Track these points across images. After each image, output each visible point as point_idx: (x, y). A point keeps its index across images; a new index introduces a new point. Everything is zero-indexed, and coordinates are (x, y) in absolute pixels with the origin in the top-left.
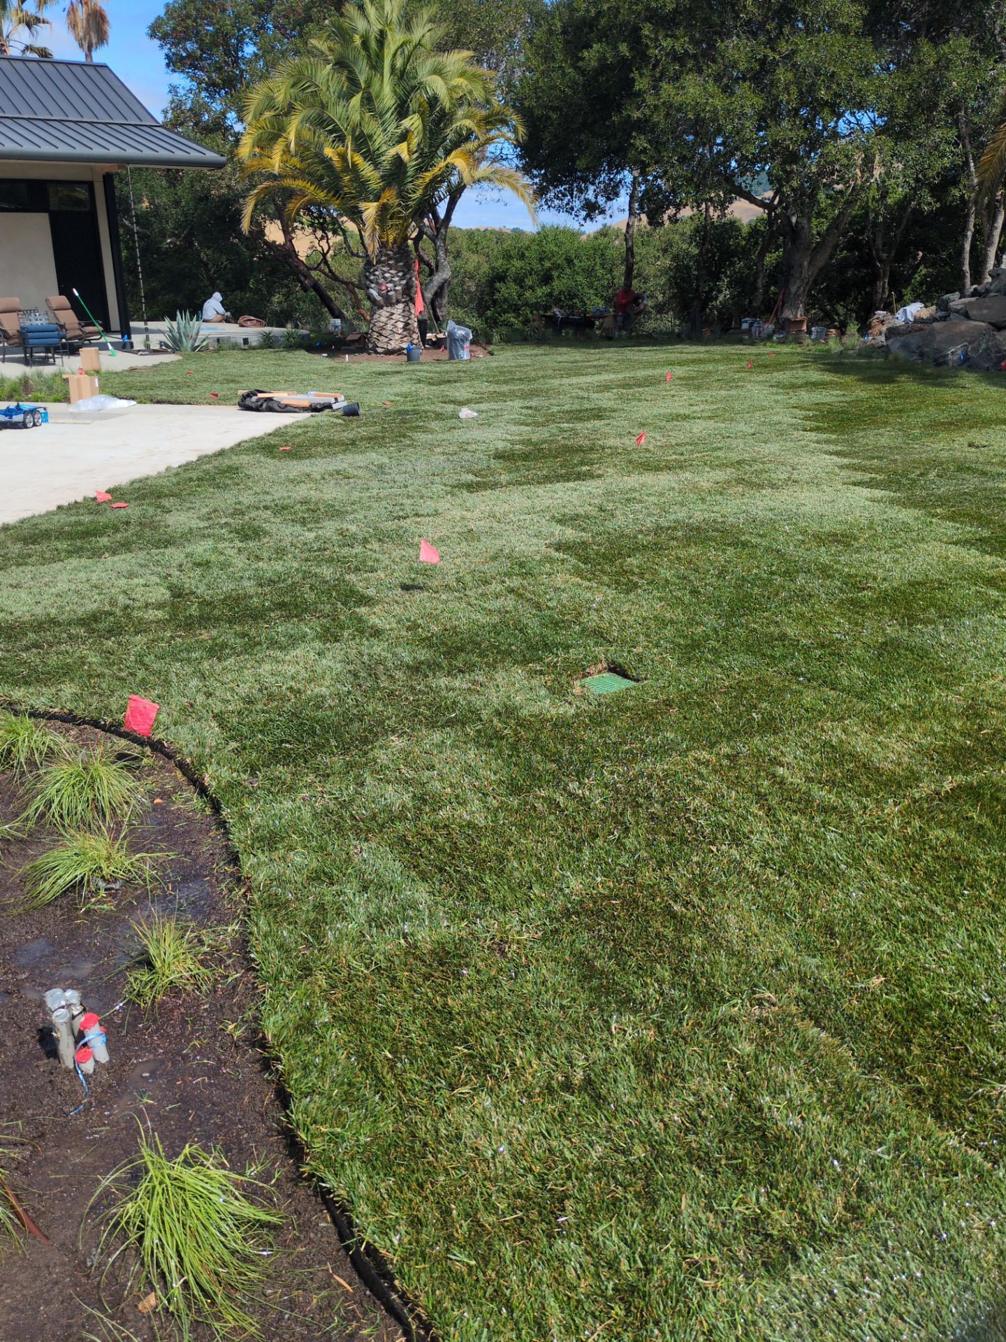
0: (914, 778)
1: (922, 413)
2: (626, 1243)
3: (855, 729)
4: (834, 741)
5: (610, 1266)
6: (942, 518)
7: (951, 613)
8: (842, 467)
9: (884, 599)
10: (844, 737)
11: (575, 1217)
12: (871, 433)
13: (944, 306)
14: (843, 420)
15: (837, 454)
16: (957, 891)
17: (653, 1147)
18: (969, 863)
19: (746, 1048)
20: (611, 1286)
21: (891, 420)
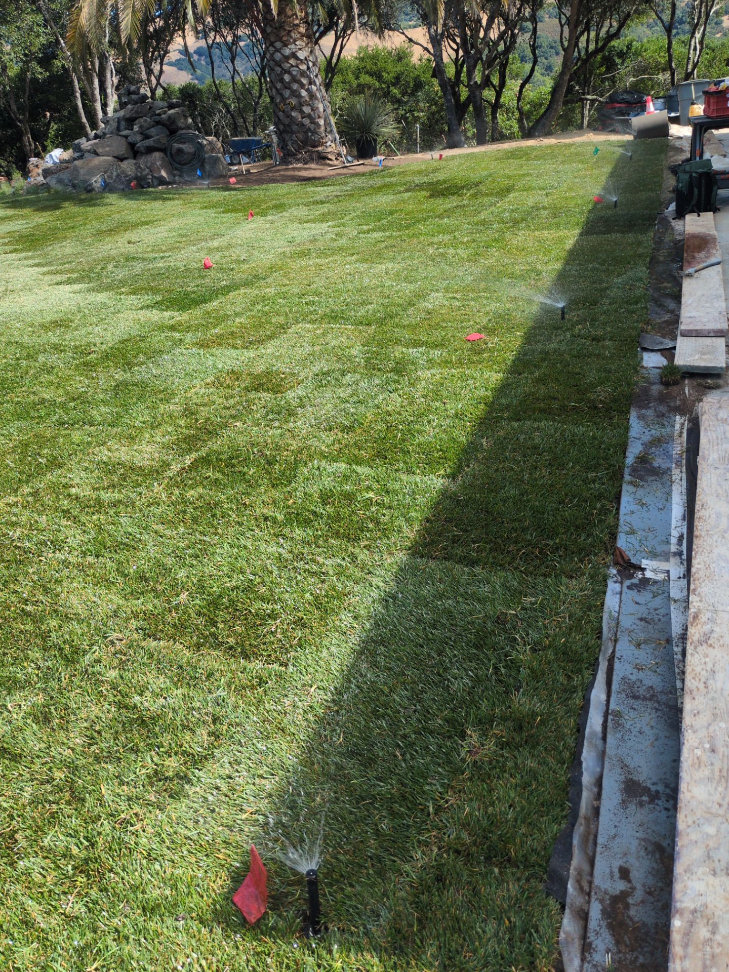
0: (166, 465)
1: (89, 226)
2: (72, 836)
3: (117, 446)
4: (105, 459)
5: (64, 856)
6: (127, 294)
7: (154, 354)
8: (44, 274)
9: (106, 356)
10: (110, 454)
11: (27, 841)
12: (57, 247)
13: (77, 149)
14: (32, 241)
15: (37, 265)
16: (215, 523)
17: (69, 767)
18: (216, 504)
19: (113, 674)
20: (70, 868)
21: (68, 235)
